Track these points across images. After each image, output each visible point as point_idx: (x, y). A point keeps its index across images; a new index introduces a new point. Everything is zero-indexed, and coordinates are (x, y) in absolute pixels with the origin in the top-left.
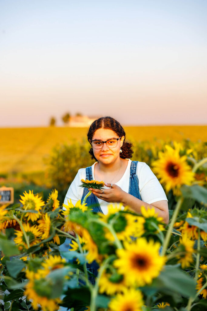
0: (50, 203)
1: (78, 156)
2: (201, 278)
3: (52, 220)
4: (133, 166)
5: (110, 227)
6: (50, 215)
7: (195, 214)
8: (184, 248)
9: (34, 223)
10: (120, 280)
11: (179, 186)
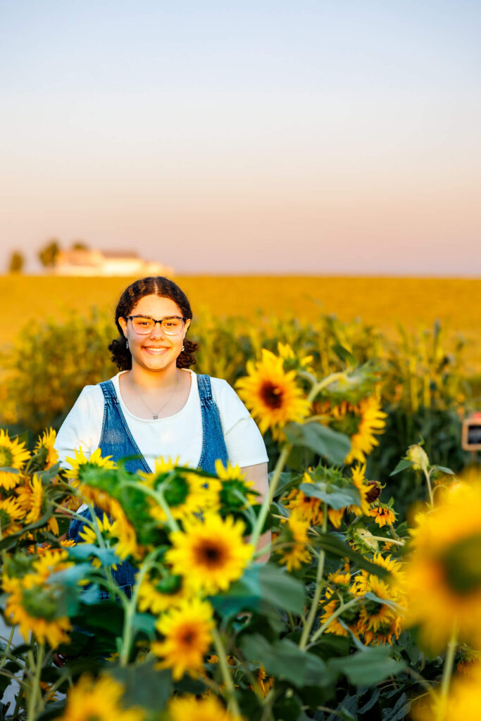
0: (40, 454)
1: (81, 349)
2: (333, 602)
3: (46, 488)
4: (203, 384)
5: (159, 496)
6: (41, 476)
7: (321, 476)
8: (291, 537)
9: (8, 494)
10: (176, 588)
11: (282, 424)
